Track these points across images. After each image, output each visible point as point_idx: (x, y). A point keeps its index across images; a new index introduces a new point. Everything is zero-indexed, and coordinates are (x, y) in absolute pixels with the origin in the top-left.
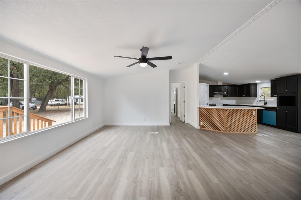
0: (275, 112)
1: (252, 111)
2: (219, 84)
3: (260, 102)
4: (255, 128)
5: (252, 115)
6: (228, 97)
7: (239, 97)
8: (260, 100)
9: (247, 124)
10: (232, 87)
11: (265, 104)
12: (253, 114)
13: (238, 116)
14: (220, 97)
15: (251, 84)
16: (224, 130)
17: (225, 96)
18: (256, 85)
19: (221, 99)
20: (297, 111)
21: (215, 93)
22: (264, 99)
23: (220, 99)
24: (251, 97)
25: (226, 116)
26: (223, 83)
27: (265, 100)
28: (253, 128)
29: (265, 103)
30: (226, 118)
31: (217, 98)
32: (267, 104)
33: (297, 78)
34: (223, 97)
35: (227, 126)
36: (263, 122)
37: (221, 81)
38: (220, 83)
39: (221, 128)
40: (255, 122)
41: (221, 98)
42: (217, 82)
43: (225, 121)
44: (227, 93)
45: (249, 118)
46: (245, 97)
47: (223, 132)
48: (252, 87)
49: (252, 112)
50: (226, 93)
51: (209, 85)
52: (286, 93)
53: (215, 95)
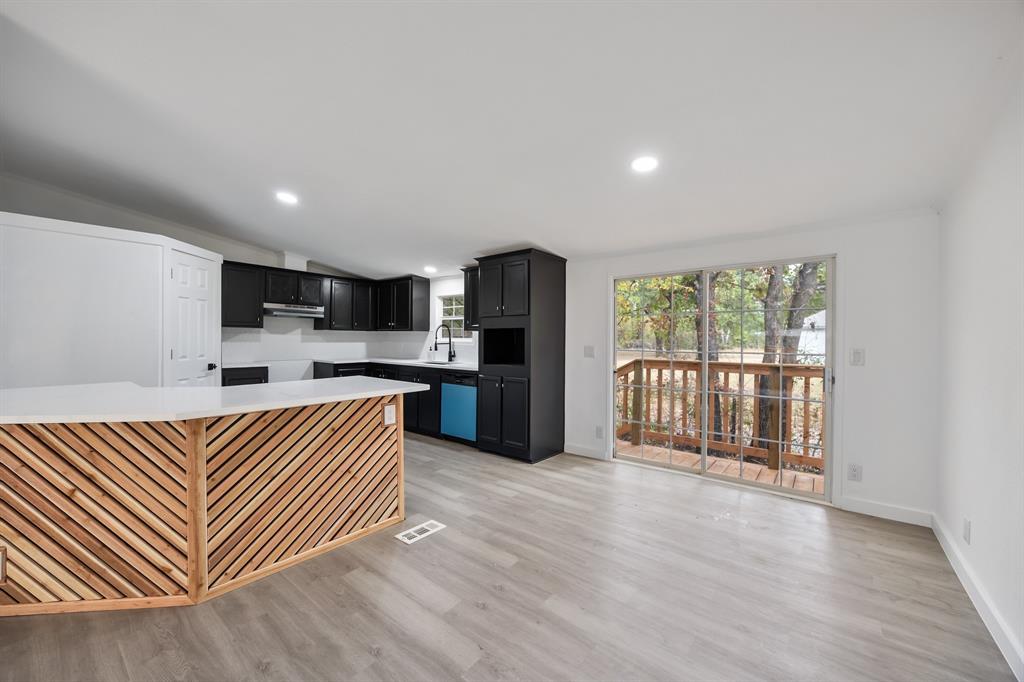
0: (475, 389)
1: (378, 408)
2: (288, 266)
3: (436, 349)
4: (394, 494)
5: (380, 429)
6: (331, 328)
7: (375, 329)
8: (436, 344)
9: (353, 483)
10: (350, 286)
11: (451, 357)
12: (387, 422)
13: (291, 456)
14: (299, 331)
15: (409, 279)
16: (184, 580)
17: (319, 324)
18: (426, 283)
19: (303, 341)
20: (529, 381)
21: (266, 305)
23: (299, 337)
24: (411, 330)
25: (204, 471)
26: (309, 263)
27: (450, 342)
28: (383, 497)
29: (450, 352)
30: (203, 486)
31: (284, 333)
32: (454, 356)
33: (529, 261)
34: (310, 330)
35: (207, 548)
36: (442, 432)
37: (298, 250)
38: (295, 263)
39: (163, 572)
40: (394, 460)
41: (303, 334)
42: (280, 254)
43: (194, 513)
44: (329, 311)
45: (364, 447)
46: (393, 329)
47: (183, 597)
48: (416, 293)
49: (382, 411)
50: (321, 309)
51: (219, 259)
52: (502, 315)
53: (265, 318)
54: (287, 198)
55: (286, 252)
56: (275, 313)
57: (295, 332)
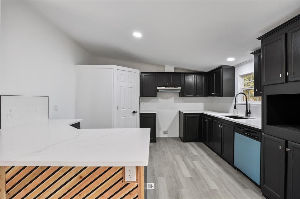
2: (166, 71)
5: (120, 185)
7: (207, 96)
8: (235, 105)
10: (193, 76)
11: (248, 113)
14: (173, 98)
15: (221, 67)
17: (181, 95)
19: (175, 102)
21: (158, 88)
22: (245, 103)
23: (173, 100)
24: (222, 96)
26: (175, 69)
27: (247, 105)
29: (247, 111)
31: (167, 99)
32: (250, 113)
34: (178, 97)
38: (169, 69)
41: (175, 99)
44: (184, 89)
50: (180, 88)
51: (138, 72)
52: (287, 82)
53: (157, 93)
54: (137, 35)
55: (165, 65)
56: (160, 91)
57: (172, 98)
